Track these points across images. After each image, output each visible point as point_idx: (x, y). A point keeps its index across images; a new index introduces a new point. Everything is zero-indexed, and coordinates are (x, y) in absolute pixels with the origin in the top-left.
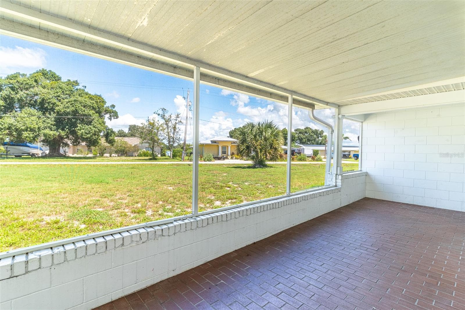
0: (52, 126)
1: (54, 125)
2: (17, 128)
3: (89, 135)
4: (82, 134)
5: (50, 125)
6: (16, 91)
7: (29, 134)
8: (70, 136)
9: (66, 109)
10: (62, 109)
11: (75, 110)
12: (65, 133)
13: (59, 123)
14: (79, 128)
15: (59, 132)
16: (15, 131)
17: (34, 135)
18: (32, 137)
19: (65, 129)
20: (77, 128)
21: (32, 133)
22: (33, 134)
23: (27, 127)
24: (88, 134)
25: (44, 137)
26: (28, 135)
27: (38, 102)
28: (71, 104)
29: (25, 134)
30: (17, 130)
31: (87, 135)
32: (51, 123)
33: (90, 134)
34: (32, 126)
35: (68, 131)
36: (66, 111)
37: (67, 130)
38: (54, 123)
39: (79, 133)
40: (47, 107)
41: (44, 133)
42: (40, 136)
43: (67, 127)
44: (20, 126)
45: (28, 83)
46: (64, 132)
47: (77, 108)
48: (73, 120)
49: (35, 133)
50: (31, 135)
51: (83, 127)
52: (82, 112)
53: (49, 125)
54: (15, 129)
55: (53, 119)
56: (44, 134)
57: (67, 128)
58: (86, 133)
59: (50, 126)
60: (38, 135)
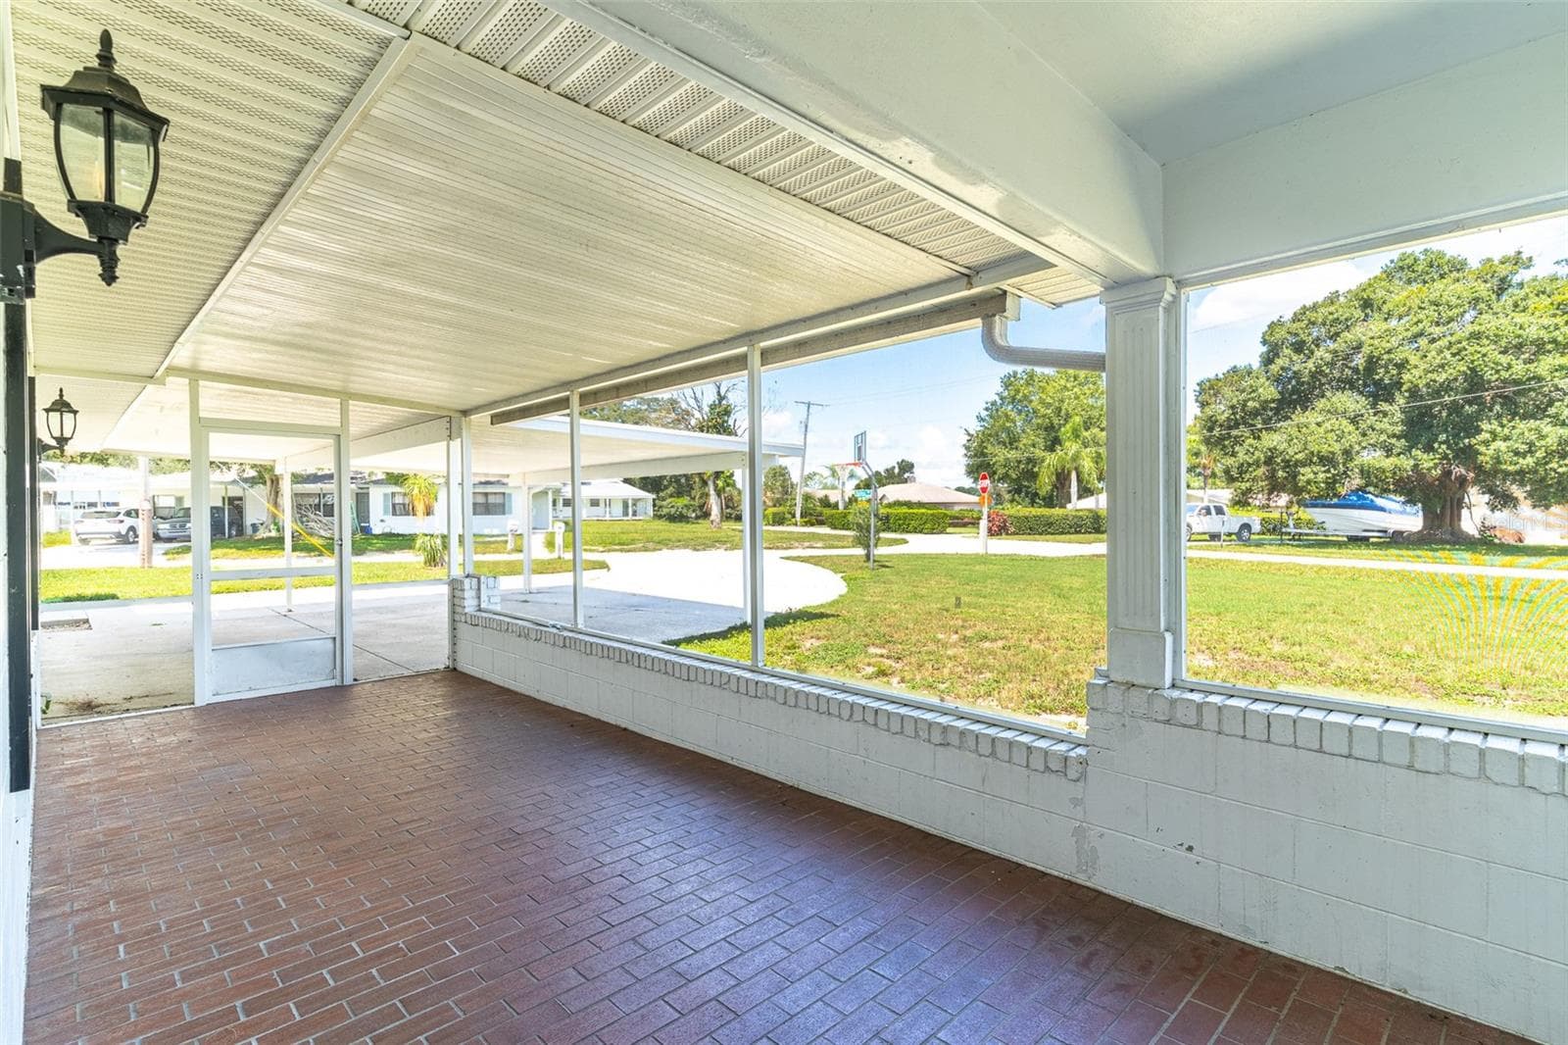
0: (1393, 441)
1: (1399, 438)
2: (1287, 457)
3: (1529, 461)
4: (1498, 460)
5: (1386, 437)
6: (1306, 352)
7: (1315, 473)
8: (1457, 469)
9: (1434, 376)
10: (1420, 377)
11: (1469, 372)
12: (1436, 461)
13: (1419, 428)
14: (1485, 436)
15: (1415, 460)
16: (1283, 468)
17: (1329, 475)
18: (1323, 482)
19: (1436, 445)
20: (1480, 437)
21: (1323, 469)
22: (1328, 471)
23: (1312, 453)
24: (1524, 455)
25: (1362, 478)
26: (1312, 476)
27: (1361, 368)
28: (1454, 355)
29: (1306, 474)
30: (1287, 463)
31: (1521, 460)
32: (1390, 429)
33: (1532, 456)
34: (1325, 449)
35: (1448, 452)
36: (1435, 381)
37: (1444, 447)
38: (1399, 429)
39: (1486, 455)
40: (1382, 380)
41: (1361, 465)
42: (1350, 477)
43: (1443, 437)
44: (1295, 452)
45: (1338, 319)
46: (1431, 456)
47: (1476, 363)
48: (1467, 407)
49: (1332, 470)
50: (1321, 476)
51: (1506, 431)
52: (1497, 372)
53: (1383, 437)
54: (1282, 461)
55: (1398, 416)
56: (1362, 471)
57: (1441, 443)
58: (1517, 453)
59: (1385, 441)
60: (1345, 473)
